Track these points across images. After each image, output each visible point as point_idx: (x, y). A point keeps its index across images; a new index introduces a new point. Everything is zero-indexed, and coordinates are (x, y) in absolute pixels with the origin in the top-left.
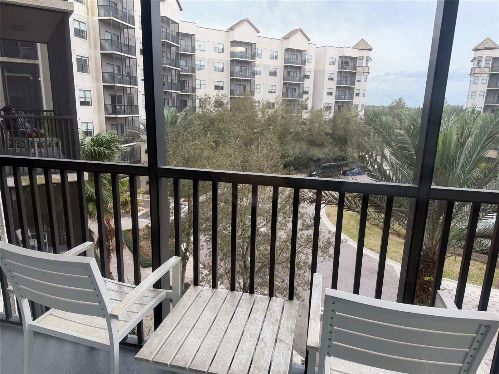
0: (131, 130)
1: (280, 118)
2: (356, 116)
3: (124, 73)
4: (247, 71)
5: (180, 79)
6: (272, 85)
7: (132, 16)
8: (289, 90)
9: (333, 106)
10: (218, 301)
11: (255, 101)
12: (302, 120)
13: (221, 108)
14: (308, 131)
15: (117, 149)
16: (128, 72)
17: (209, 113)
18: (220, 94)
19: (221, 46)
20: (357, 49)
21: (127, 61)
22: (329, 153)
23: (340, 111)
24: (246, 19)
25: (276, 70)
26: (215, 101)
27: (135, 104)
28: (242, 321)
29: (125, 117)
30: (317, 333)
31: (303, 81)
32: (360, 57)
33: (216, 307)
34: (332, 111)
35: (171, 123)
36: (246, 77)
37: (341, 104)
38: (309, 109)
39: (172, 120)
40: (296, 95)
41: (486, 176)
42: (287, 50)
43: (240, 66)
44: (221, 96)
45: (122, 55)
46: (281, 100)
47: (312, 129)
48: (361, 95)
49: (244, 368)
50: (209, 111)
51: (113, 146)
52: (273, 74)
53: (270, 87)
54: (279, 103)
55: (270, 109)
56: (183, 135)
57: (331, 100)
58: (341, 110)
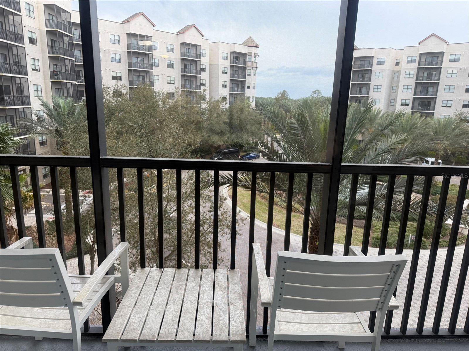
0: (23, 122)
1: (180, 108)
2: (248, 107)
3: (12, 62)
4: (145, 62)
5: (75, 69)
6: (171, 77)
7: (18, 2)
8: (187, 81)
9: (228, 97)
10: (168, 279)
11: (155, 92)
12: (201, 110)
13: (120, 98)
14: (208, 120)
15: (13, 143)
16: (16, 61)
17: (108, 103)
18: (119, 84)
19: (117, 38)
20: (246, 45)
21: (14, 49)
22: (227, 140)
23: (234, 102)
24: (141, 13)
25: (173, 62)
26: (113, 91)
27: (26, 94)
28: (195, 293)
29: (15, 108)
30: (268, 291)
31: (200, 74)
32: (249, 53)
33: (168, 284)
34: (228, 102)
35: (69, 113)
36: (144, 69)
37: (235, 96)
38: (207, 99)
39: (70, 110)
40: (194, 86)
41: (359, 155)
42: (182, 44)
43: (138, 58)
44: (120, 86)
45: (7, 43)
46: (180, 92)
47: (212, 119)
48: (251, 87)
49: (207, 331)
50: (108, 101)
51: (7, 139)
52: (171, 66)
53: (169, 79)
54: (179, 94)
55: (170, 99)
56: (84, 125)
57: (226, 92)
58: (236, 101)
